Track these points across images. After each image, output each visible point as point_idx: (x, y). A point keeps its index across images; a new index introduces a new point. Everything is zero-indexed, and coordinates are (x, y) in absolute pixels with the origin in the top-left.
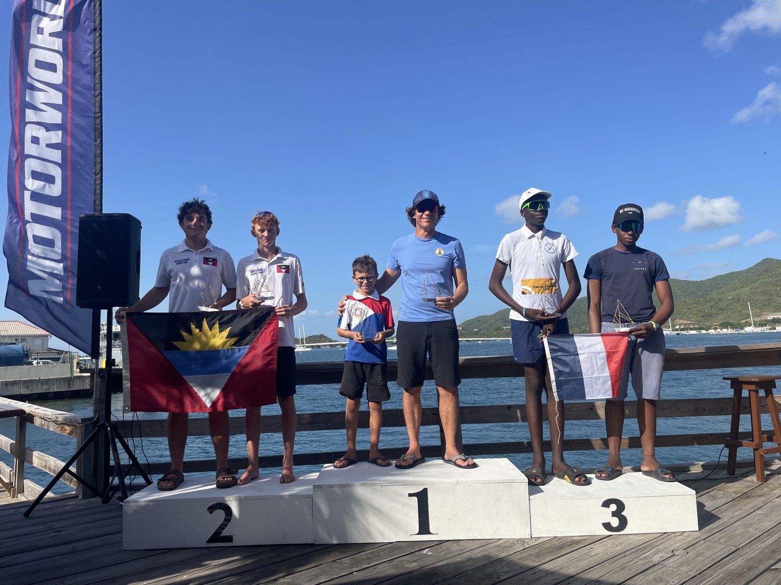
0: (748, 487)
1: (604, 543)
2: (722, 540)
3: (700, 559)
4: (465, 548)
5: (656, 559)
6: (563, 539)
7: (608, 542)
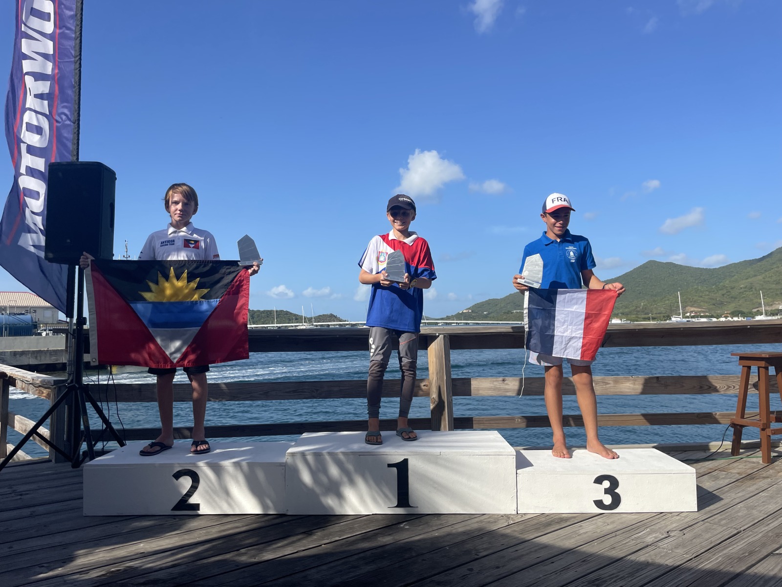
0: (753, 468)
1: (595, 522)
2: (723, 522)
3: (698, 541)
4: (445, 523)
5: (650, 539)
6: (552, 516)
7: (599, 520)
